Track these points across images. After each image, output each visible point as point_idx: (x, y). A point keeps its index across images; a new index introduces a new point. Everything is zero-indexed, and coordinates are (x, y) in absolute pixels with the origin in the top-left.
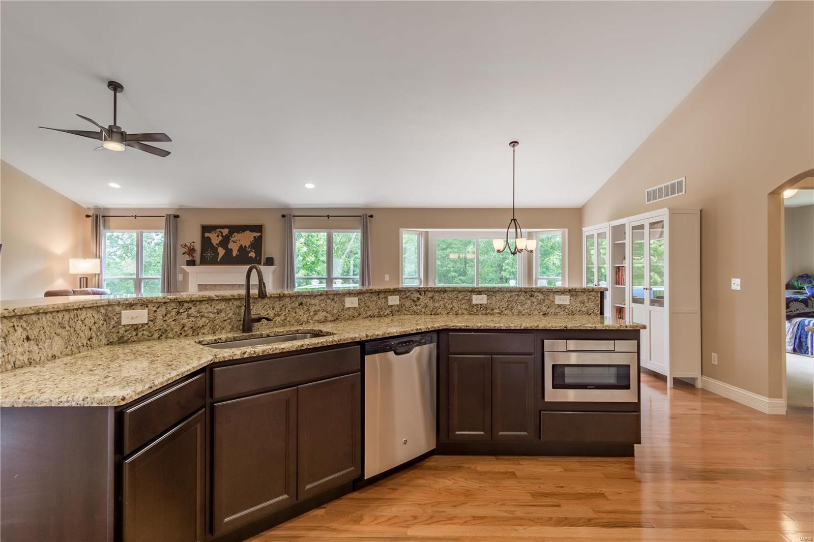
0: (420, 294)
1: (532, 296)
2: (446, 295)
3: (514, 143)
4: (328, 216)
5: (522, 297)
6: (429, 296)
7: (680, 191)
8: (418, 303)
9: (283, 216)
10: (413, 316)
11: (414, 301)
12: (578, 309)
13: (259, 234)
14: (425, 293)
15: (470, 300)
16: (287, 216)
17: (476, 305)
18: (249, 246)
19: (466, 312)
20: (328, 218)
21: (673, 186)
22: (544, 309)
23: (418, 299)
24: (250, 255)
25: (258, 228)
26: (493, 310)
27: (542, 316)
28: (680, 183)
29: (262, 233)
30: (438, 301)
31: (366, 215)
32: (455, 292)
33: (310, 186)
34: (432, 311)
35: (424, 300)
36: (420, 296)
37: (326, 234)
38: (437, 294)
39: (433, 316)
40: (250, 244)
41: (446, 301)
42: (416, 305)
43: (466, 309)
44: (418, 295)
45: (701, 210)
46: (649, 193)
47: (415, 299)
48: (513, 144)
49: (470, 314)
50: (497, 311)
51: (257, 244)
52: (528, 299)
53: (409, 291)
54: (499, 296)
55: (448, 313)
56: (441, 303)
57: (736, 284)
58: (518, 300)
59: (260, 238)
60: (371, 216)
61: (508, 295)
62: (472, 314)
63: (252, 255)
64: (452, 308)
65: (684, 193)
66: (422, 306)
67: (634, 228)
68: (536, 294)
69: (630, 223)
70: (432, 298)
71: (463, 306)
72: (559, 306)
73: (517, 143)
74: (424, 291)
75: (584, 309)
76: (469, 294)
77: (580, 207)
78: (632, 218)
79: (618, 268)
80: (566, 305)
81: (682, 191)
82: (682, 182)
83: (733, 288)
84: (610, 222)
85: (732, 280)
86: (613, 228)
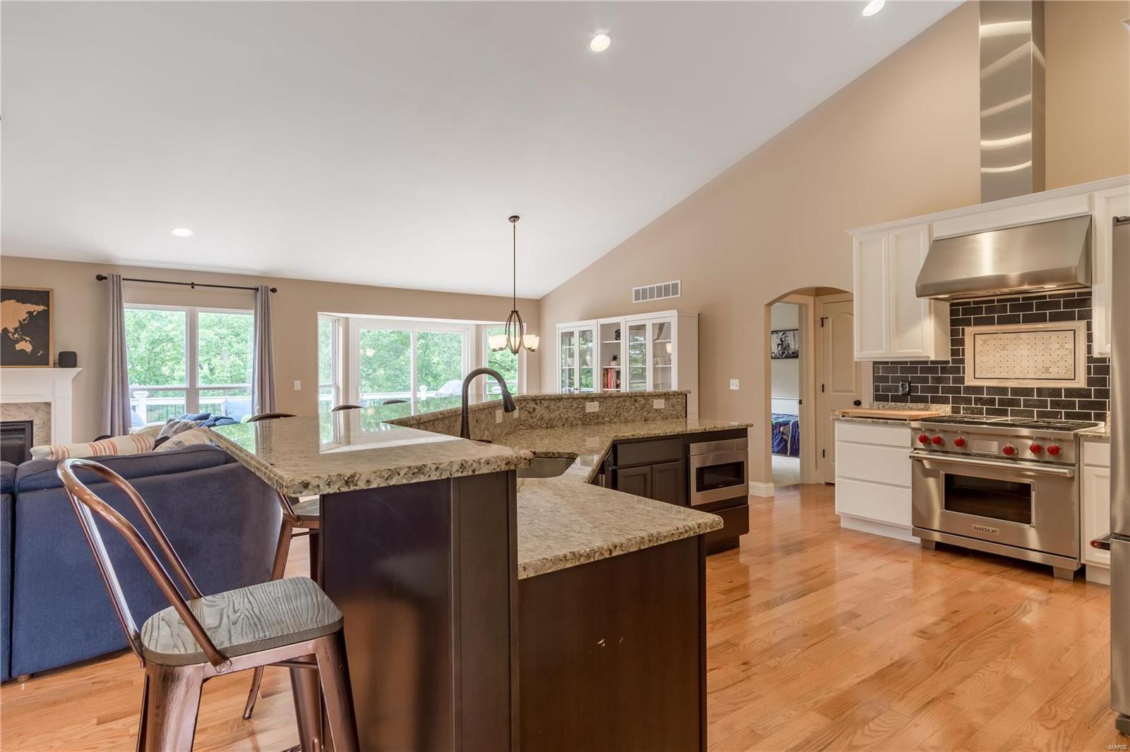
0: (536, 404)
1: (635, 401)
2: (561, 404)
3: (515, 218)
4: (193, 285)
5: (628, 403)
6: (544, 405)
7: (675, 293)
8: (533, 415)
9: (100, 278)
10: (528, 431)
11: (529, 412)
12: (670, 412)
13: (41, 308)
14: (541, 403)
15: (584, 408)
16: (110, 279)
17: (590, 413)
18: (16, 329)
19: (580, 423)
20: (193, 287)
21: (667, 287)
22: (645, 414)
23: (534, 410)
24: (18, 347)
25: (42, 297)
26: (603, 418)
27: (643, 422)
28: (675, 286)
29: (47, 305)
30: (554, 411)
31: (267, 287)
32: (570, 400)
33: (182, 232)
34: (547, 424)
35: (540, 410)
36: (535, 406)
37: (184, 313)
38: (553, 403)
39: (549, 430)
40: (17, 325)
41: (561, 410)
42: (531, 417)
43: (580, 419)
44: (533, 405)
45: (699, 315)
46: (637, 292)
47: (531, 410)
48: (513, 219)
49: (583, 424)
50: (607, 419)
51: (38, 327)
52: (632, 404)
53: (525, 400)
54: (609, 403)
55: (564, 425)
56: (557, 413)
57: (734, 385)
58: (624, 406)
59: (45, 315)
60: (274, 290)
61: (616, 401)
62: (586, 424)
63: (25, 346)
64: (567, 419)
65: (679, 295)
66: (538, 418)
67: (631, 328)
68: (639, 399)
69: (627, 323)
70: (548, 407)
71: (578, 416)
72: (656, 410)
73: (518, 218)
74: (540, 400)
75: (674, 413)
76: (583, 401)
77: (539, 298)
78: (628, 317)
79: (607, 369)
80: (662, 409)
81: (678, 294)
82: (677, 284)
83: (732, 388)
84: (598, 320)
85: (731, 380)
86: (602, 326)
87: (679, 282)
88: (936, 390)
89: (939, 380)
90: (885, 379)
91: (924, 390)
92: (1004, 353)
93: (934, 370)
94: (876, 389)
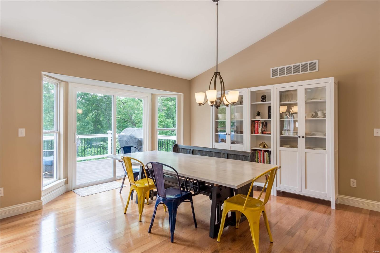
7: (313, 69)
21: (303, 65)
28: (312, 64)
45: (338, 83)
46: (274, 70)
65: (317, 70)
67: (280, 92)
69: (278, 89)
77: (190, 79)
78: (280, 85)
82: (315, 63)
84: (249, 88)
85: (375, 130)
86: (252, 92)
87: (317, 61)
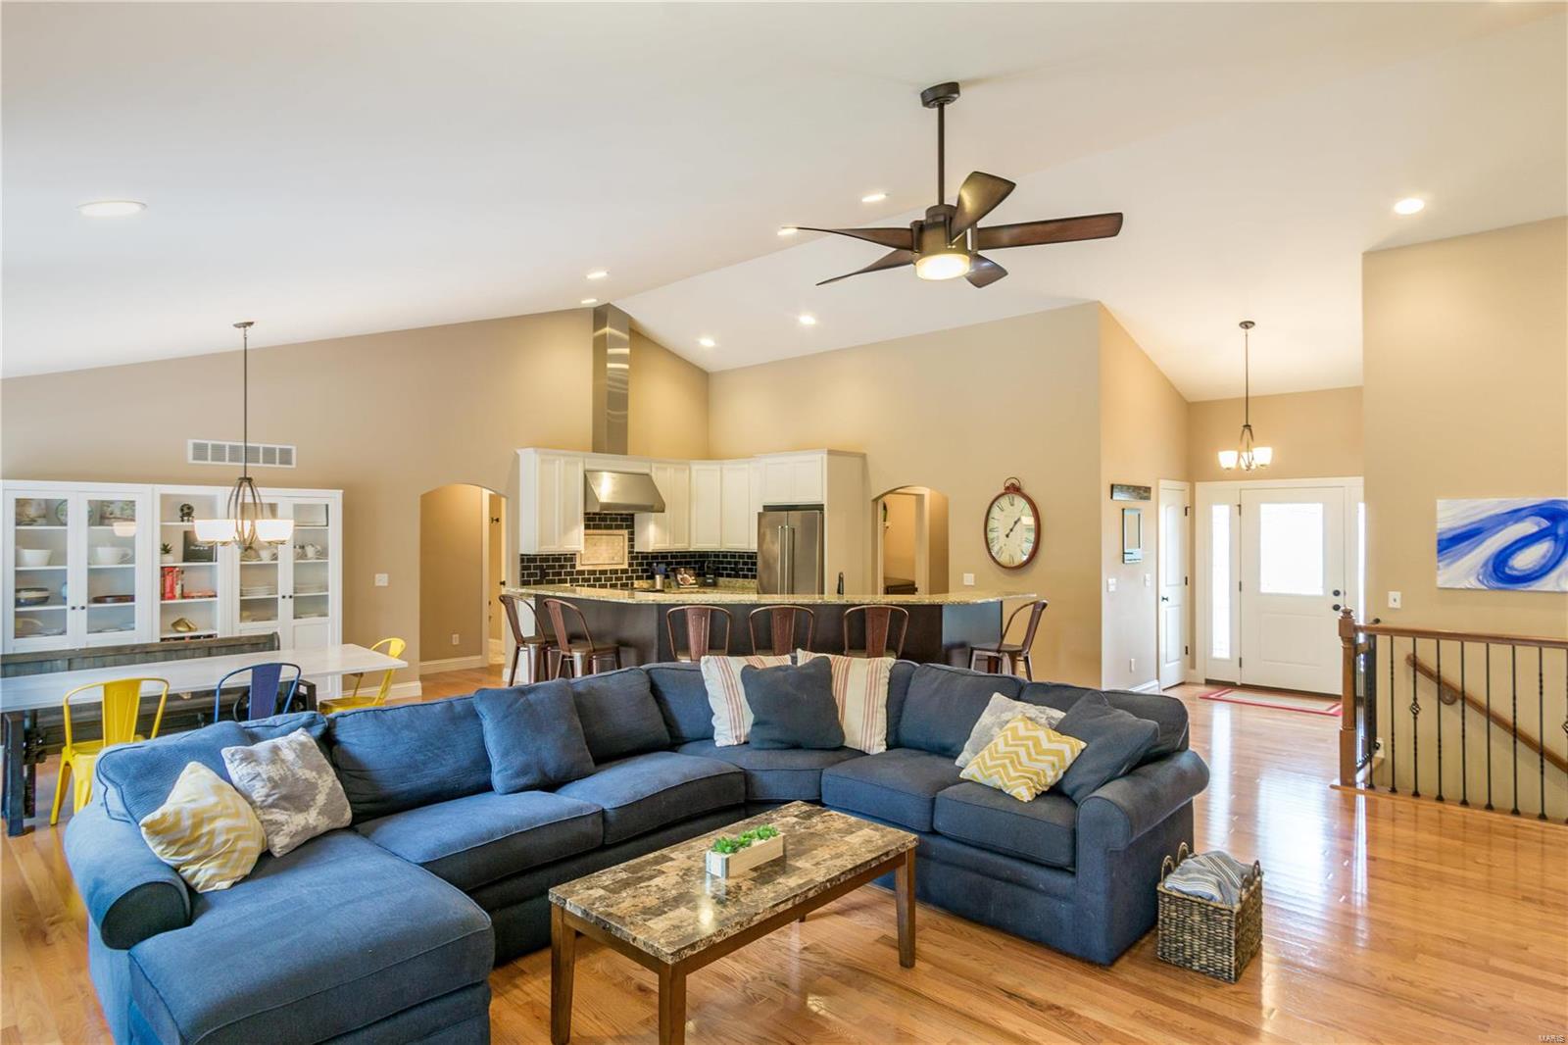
7: (286, 462)
21: (268, 451)
28: (286, 452)
46: (199, 446)
81: (290, 463)
82: (290, 451)
83: (377, 584)
84: (156, 485)
85: (377, 576)
88: (560, 574)
89: (562, 567)
90: (529, 568)
91: (554, 574)
92: (595, 548)
93: (559, 560)
94: (523, 575)
